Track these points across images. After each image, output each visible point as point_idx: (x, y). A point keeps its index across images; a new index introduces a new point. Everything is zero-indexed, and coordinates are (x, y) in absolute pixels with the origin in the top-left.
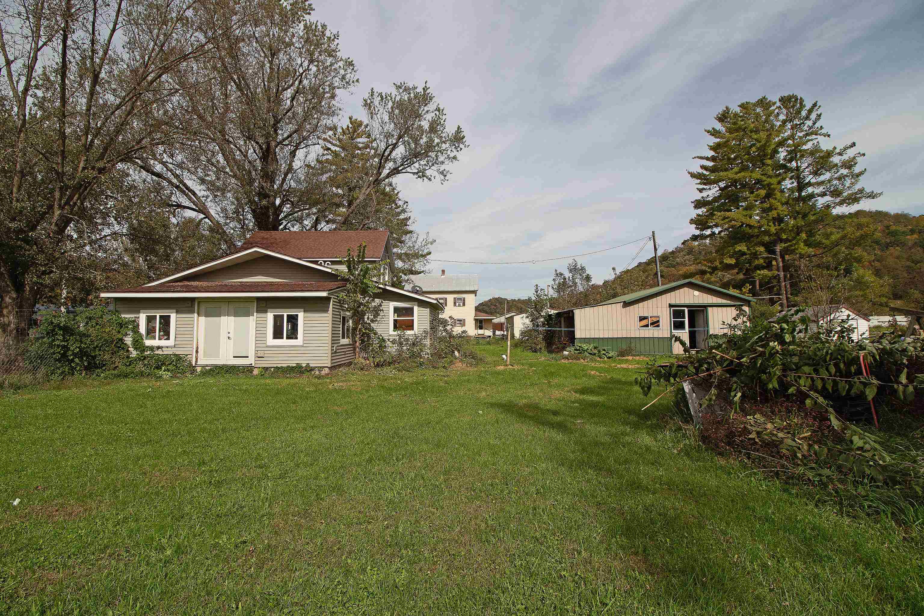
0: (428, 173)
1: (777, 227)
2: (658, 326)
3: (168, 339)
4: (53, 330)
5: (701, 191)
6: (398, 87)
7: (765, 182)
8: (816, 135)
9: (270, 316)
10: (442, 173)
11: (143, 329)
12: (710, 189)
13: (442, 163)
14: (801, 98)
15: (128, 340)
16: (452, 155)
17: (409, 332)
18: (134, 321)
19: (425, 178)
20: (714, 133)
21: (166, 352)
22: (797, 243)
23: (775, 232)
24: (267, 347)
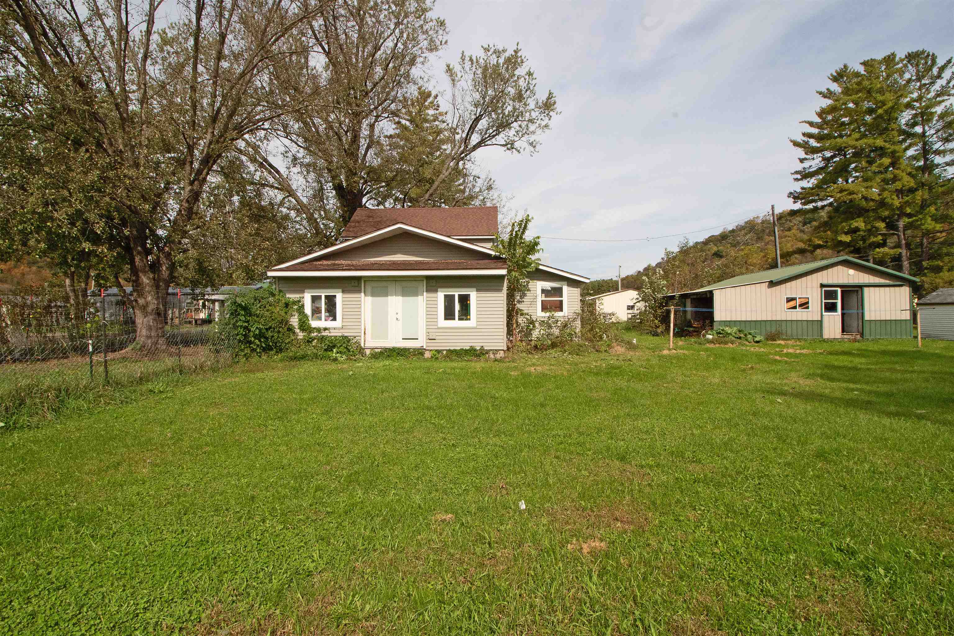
0: (516, 145)
1: (901, 200)
2: (807, 308)
3: (335, 319)
4: (236, 311)
5: (802, 161)
6: (487, 50)
7: (889, 151)
8: (949, 95)
9: (441, 296)
10: (531, 144)
11: (308, 310)
12: (813, 159)
13: (533, 132)
14: (933, 54)
15: (294, 321)
16: (543, 123)
17: (558, 314)
18: (299, 301)
19: (514, 150)
20: (828, 94)
21: (334, 333)
22: (924, 218)
23: (899, 205)
24: (438, 328)
